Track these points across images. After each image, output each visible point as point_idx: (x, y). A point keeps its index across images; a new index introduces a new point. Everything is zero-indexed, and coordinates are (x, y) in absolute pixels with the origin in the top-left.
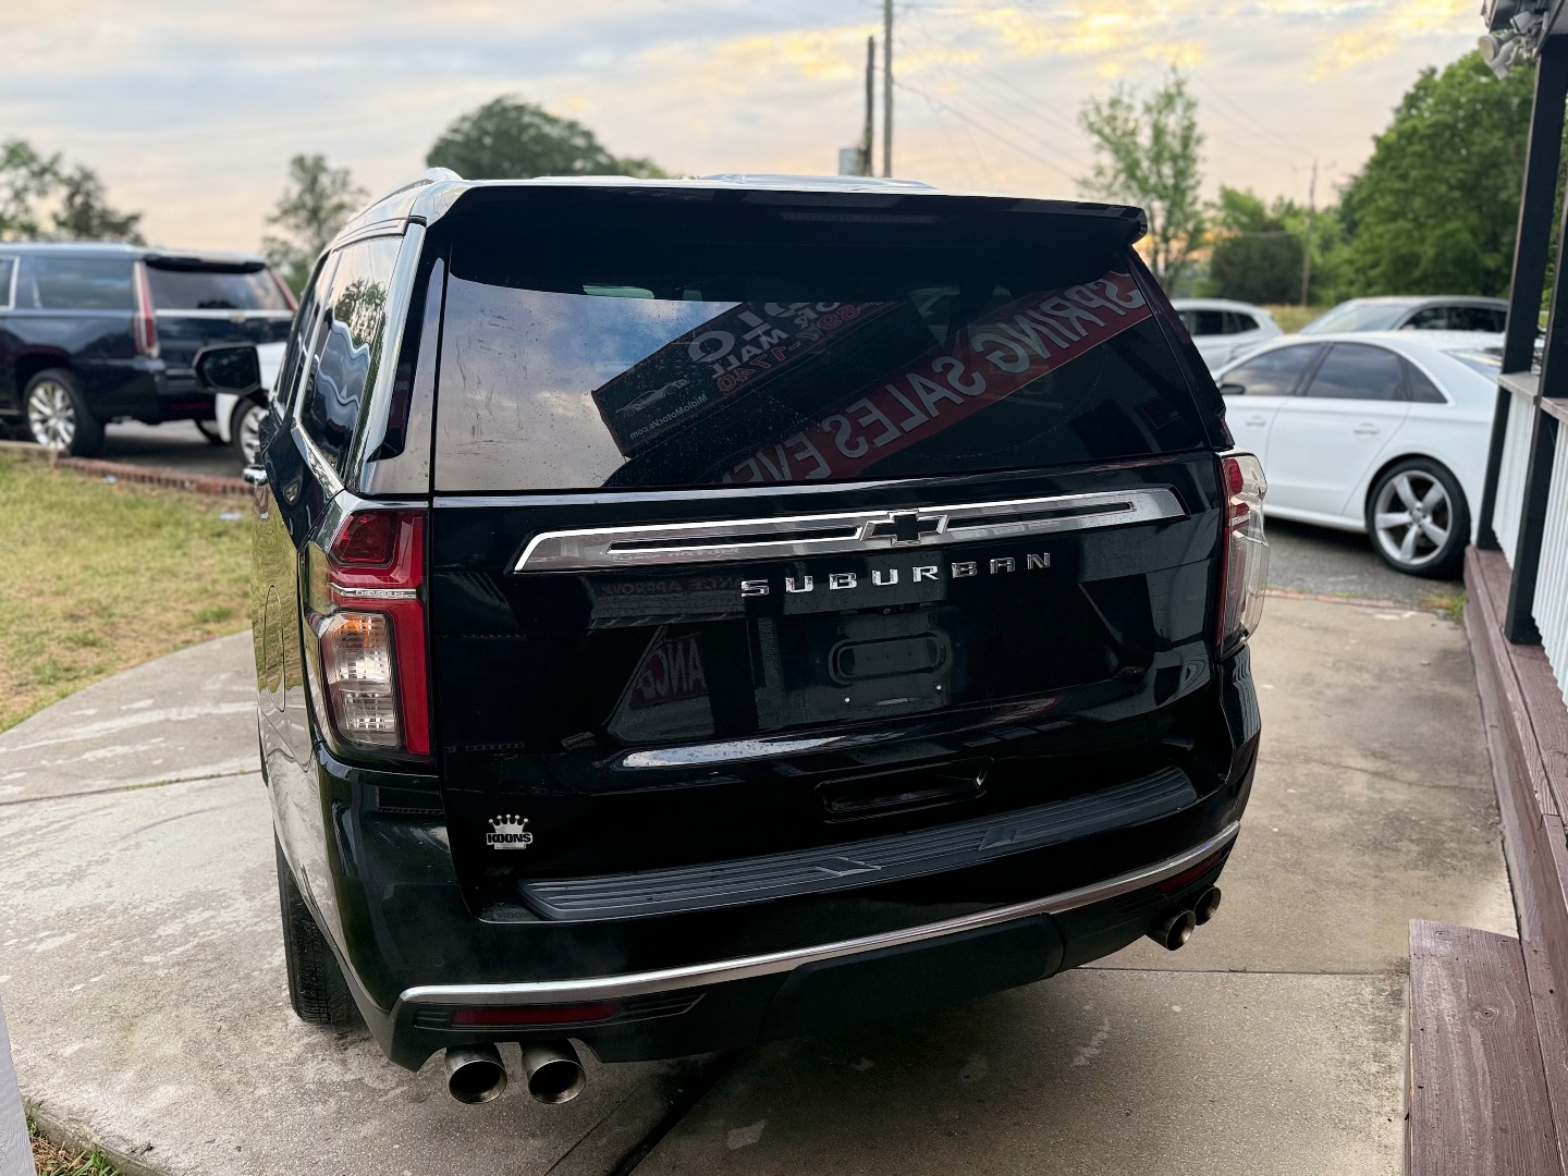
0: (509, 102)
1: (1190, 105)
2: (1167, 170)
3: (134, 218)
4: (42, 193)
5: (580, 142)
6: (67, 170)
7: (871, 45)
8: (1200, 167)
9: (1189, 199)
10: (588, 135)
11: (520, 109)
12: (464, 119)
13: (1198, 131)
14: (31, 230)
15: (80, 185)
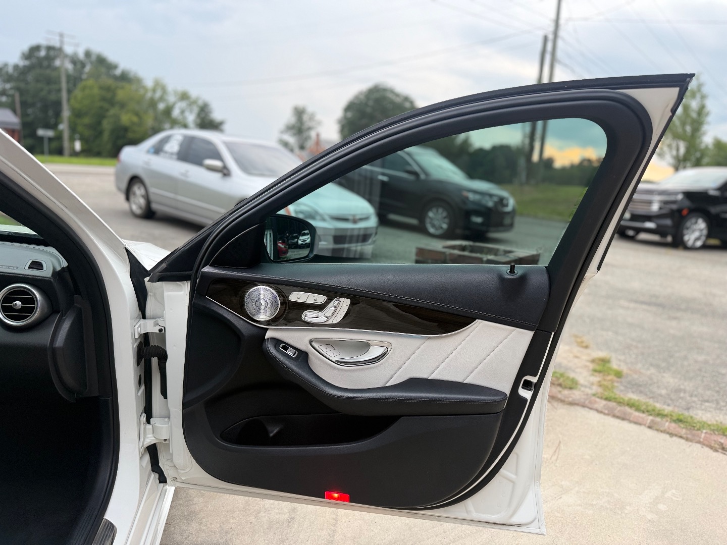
0: (381, 87)
1: (703, 97)
2: (688, 129)
3: (222, 123)
4: (191, 111)
7: (546, 39)
8: (705, 128)
9: (698, 141)
10: (411, 102)
11: (385, 90)
12: (361, 93)
13: (706, 110)
14: (185, 125)
15: (203, 109)
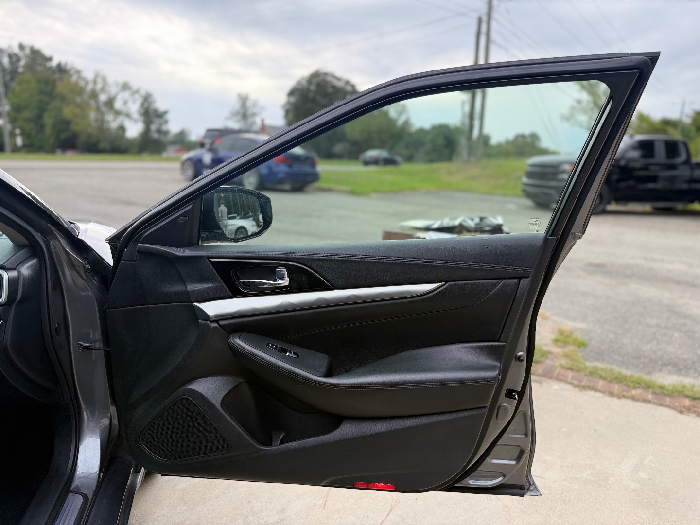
0: (322, 72)
3: (166, 113)
4: (134, 101)
5: (349, 88)
6: (143, 93)
7: (480, 21)
10: (353, 86)
11: (326, 74)
12: (303, 79)
14: (128, 115)
15: (147, 99)
